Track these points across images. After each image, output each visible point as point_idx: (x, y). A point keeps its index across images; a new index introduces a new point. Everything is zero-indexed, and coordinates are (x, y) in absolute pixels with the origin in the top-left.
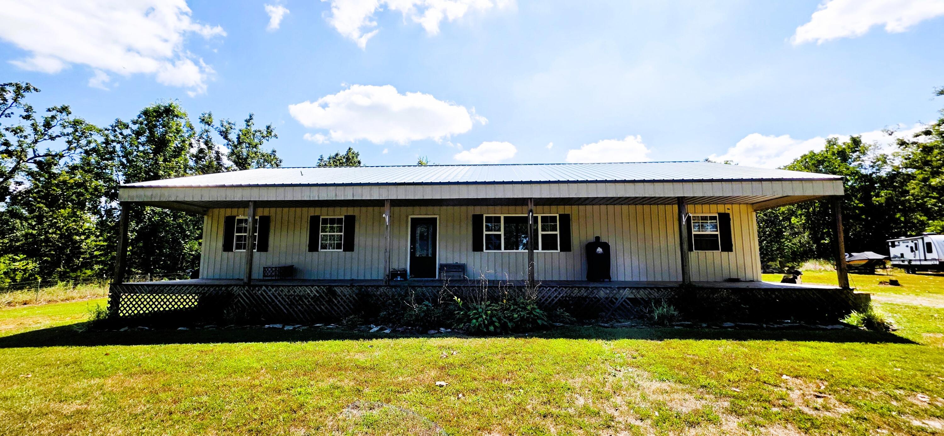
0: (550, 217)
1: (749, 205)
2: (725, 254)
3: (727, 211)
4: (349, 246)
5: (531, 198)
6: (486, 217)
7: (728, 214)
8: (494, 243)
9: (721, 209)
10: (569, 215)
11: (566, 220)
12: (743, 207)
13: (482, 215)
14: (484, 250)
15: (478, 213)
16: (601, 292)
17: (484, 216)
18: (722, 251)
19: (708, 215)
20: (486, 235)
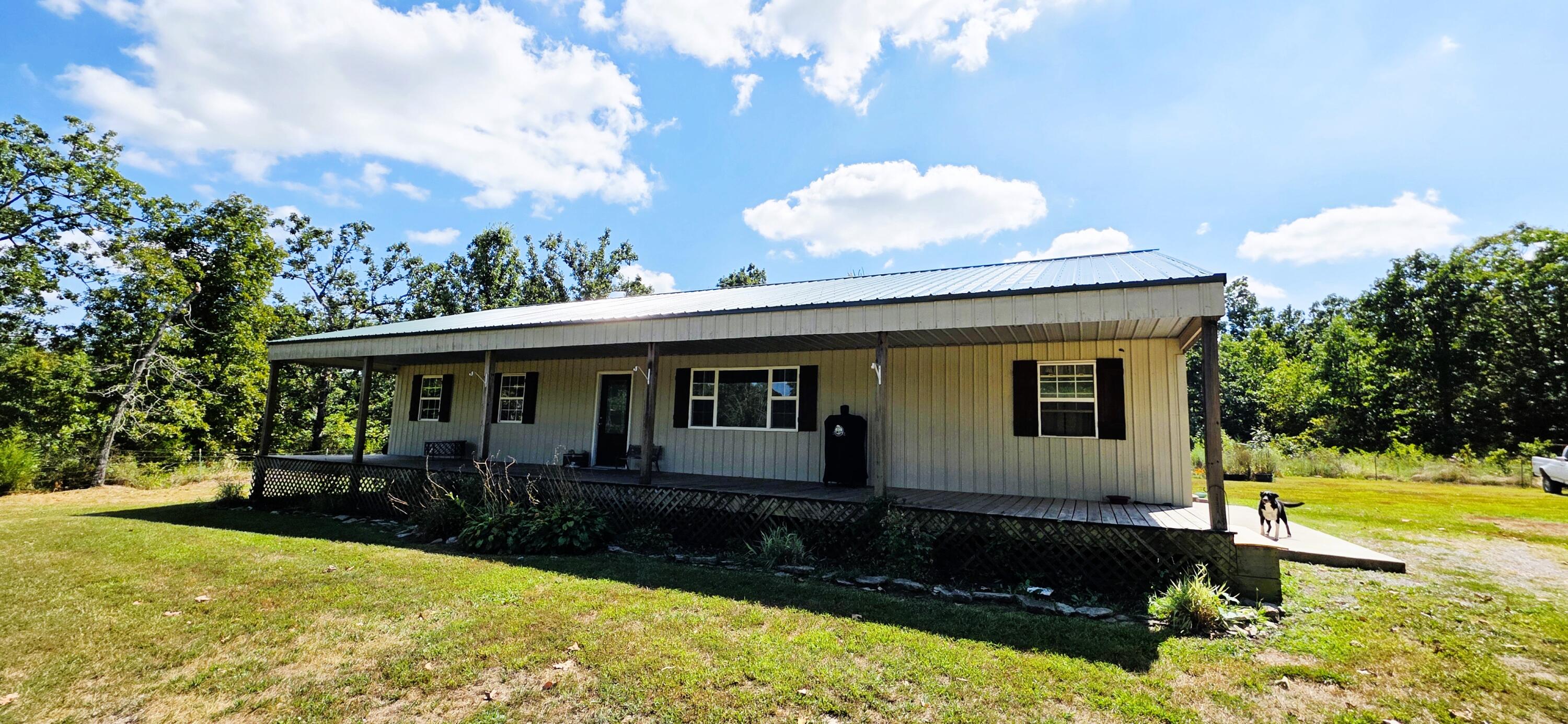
0: (787, 370)
1: (1171, 341)
2: (1108, 444)
3: (1117, 355)
4: (529, 417)
5: (652, 343)
6: (695, 372)
7: (1120, 361)
8: (703, 415)
9: (1106, 350)
10: (816, 367)
11: (810, 376)
12: (1157, 345)
13: (689, 370)
14: (690, 427)
15: (684, 366)
16: (735, 501)
17: (693, 370)
18: (1100, 437)
19: (1075, 363)
20: (694, 401)
